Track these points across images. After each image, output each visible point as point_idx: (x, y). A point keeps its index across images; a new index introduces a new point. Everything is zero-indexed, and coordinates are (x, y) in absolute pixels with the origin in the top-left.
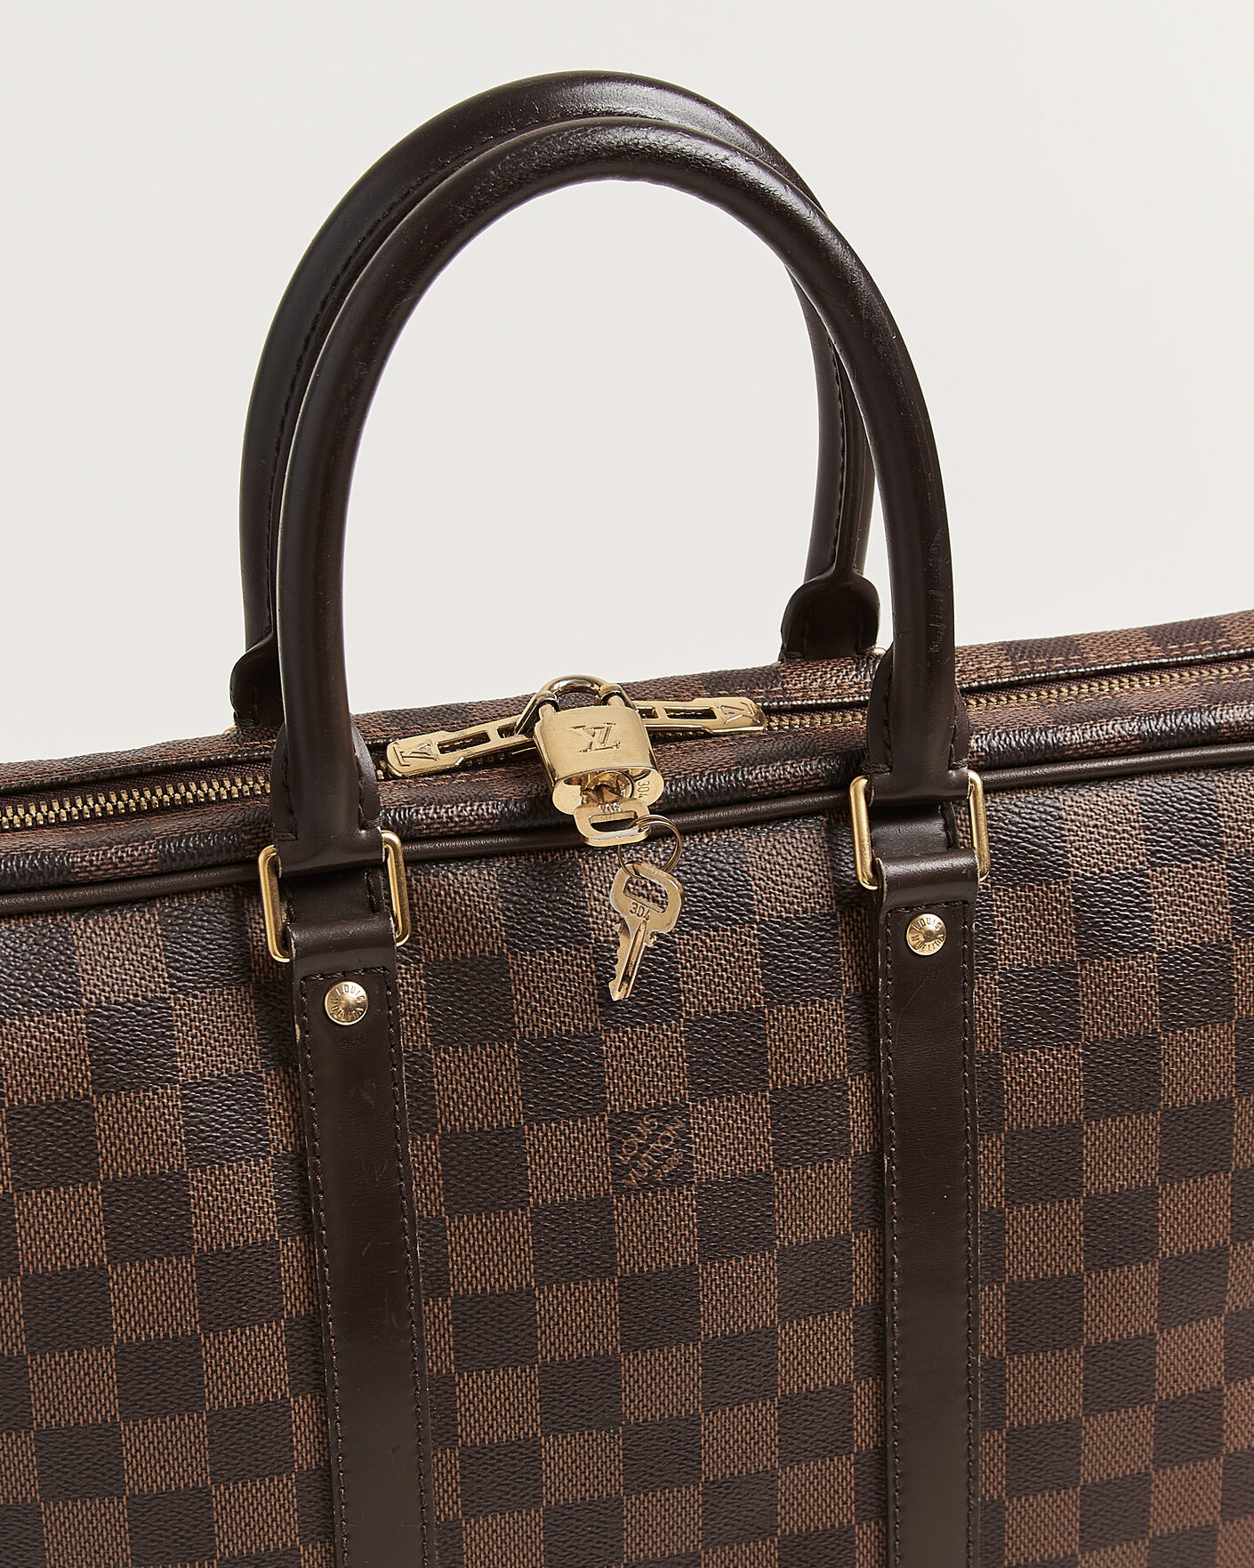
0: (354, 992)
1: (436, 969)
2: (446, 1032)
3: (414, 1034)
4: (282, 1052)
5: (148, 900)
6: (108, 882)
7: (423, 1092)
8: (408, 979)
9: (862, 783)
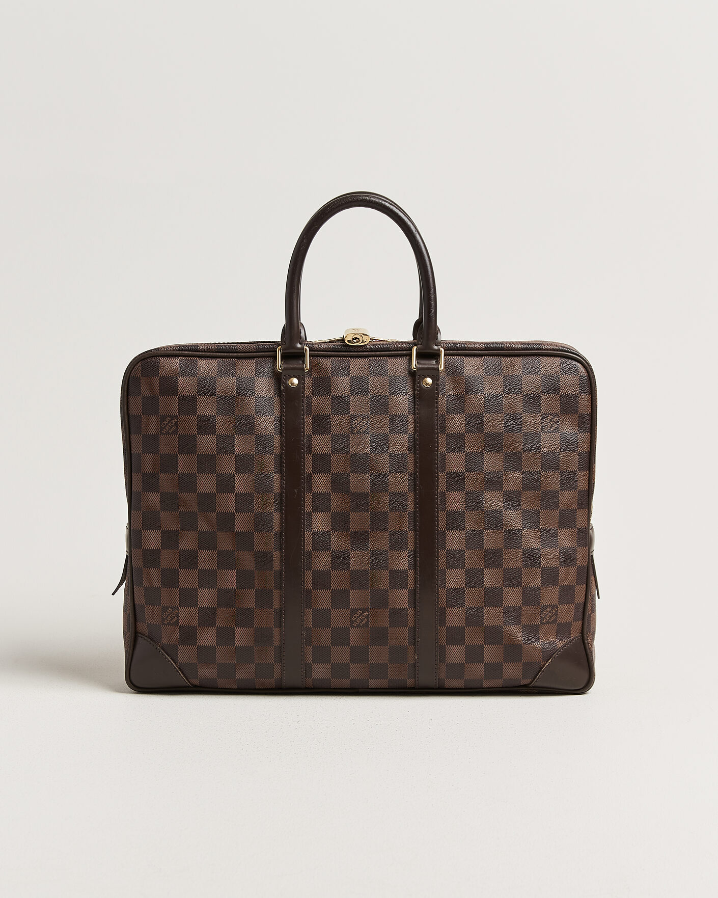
0: (295, 381)
1: (315, 379)
2: (315, 393)
3: (307, 392)
4: (279, 393)
5: (253, 358)
6: (245, 352)
7: (309, 405)
8: (308, 381)
9: (416, 347)
